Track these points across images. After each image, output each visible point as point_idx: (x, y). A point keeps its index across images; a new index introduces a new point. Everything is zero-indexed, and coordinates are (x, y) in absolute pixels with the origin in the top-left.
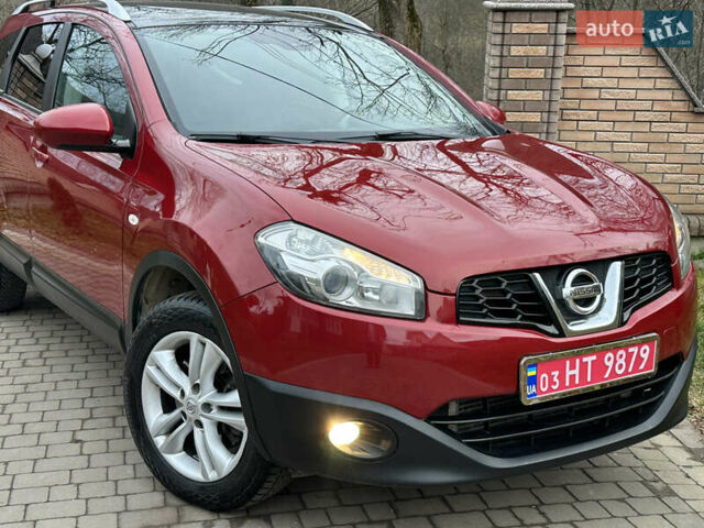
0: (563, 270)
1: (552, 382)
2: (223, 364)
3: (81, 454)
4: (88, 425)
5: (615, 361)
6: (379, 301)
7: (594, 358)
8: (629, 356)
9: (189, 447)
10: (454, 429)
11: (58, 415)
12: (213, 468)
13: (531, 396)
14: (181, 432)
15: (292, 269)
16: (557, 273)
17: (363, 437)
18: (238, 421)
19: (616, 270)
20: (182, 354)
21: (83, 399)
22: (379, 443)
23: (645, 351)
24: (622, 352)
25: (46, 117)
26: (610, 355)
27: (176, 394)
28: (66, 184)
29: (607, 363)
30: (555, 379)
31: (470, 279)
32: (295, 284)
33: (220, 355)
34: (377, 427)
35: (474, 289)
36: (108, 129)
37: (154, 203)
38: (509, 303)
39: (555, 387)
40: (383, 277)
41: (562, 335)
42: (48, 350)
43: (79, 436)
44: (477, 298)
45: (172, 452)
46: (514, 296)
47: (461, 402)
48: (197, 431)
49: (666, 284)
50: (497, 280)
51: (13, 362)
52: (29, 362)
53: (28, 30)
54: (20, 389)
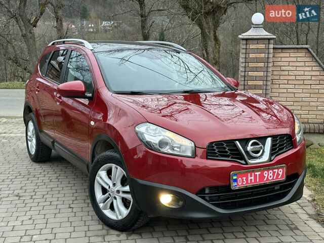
0: (248, 140)
1: (243, 181)
2: (124, 175)
3: (72, 212)
4: (75, 202)
5: (268, 175)
6: (180, 151)
7: (260, 173)
8: (274, 173)
9: (112, 208)
10: (208, 199)
11: (64, 199)
13: (234, 186)
14: (109, 202)
15: (148, 139)
16: (245, 141)
17: (173, 200)
18: (129, 196)
19: (269, 141)
20: (109, 173)
21: (73, 193)
22: (178, 202)
23: (280, 171)
24: (271, 171)
25: (62, 86)
26: (266, 172)
27: (107, 187)
28: (68, 111)
29: (265, 175)
30: (244, 180)
31: (212, 143)
33: (122, 172)
34: (178, 196)
35: (213, 147)
36: (84, 90)
37: (100, 117)
38: (227, 152)
39: (244, 183)
40: (180, 143)
41: (247, 164)
42: (60, 176)
43: (71, 206)
44: (215, 150)
45: (106, 209)
46: (228, 150)
48: (114, 201)
49: (290, 146)
50: (222, 144)
51: (46, 180)
52: (53, 180)
53: (54, 52)
54: (49, 190)
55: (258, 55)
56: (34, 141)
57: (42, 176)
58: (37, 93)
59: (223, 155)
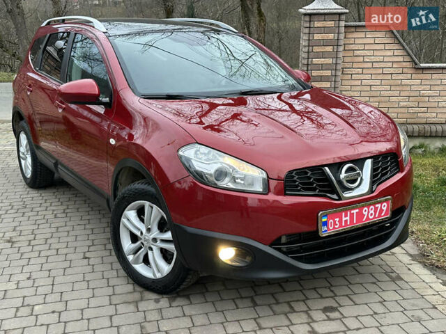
0: (340, 165)
1: (335, 224)
2: (162, 218)
3: (89, 265)
4: (92, 248)
5: (369, 212)
6: (244, 184)
7: (357, 210)
8: (376, 209)
9: (146, 261)
10: (284, 250)
11: (75, 244)
12: (159, 271)
13: (325, 232)
14: (142, 253)
15: (197, 168)
16: (337, 167)
17: (237, 255)
18: (171, 247)
19: (368, 164)
20: (140, 212)
21: (88, 235)
22: (245, 258)
23: (384, 206)
24: (372, 207)
25: (64, 87)
26: (366, 209)
27: (138, 234)
28: (72, 119)
29: (364, 213)
30: (337, 223)
31: (291, 172)
32: (200, 176)
33: (160, 212)
34: (244, 250)
35: (293, 177)
36: (97, 92)
38: (312, 183)
39: (336, 227)
40: (245, 172)
41: (340, 199)
42: (68, 208)
43: (87, 255)
44: (295, 181)
45: (137, 263)
46: (314, 179)
47: (288, 236)
48: (150, 252)
49: (396, 169)
50: (306, 172)
51: (50, 216)
52: (58, 215)
53: (50, 35)
54: (54, 230)
55: (325, 36)
56: (29, 160)
57: (42, 209)
58: (29, 93)
59: (308, 187)
